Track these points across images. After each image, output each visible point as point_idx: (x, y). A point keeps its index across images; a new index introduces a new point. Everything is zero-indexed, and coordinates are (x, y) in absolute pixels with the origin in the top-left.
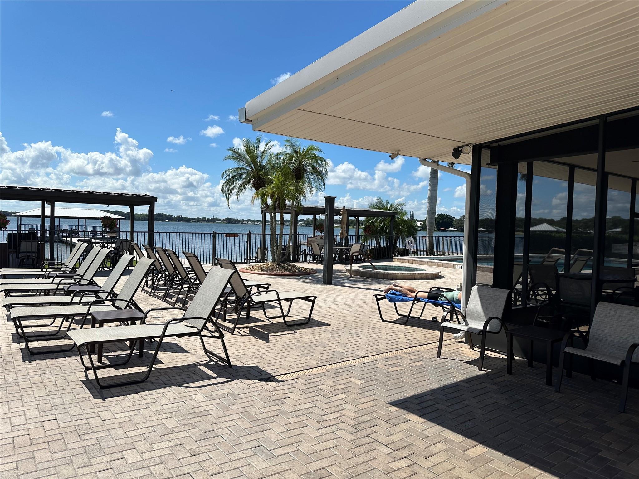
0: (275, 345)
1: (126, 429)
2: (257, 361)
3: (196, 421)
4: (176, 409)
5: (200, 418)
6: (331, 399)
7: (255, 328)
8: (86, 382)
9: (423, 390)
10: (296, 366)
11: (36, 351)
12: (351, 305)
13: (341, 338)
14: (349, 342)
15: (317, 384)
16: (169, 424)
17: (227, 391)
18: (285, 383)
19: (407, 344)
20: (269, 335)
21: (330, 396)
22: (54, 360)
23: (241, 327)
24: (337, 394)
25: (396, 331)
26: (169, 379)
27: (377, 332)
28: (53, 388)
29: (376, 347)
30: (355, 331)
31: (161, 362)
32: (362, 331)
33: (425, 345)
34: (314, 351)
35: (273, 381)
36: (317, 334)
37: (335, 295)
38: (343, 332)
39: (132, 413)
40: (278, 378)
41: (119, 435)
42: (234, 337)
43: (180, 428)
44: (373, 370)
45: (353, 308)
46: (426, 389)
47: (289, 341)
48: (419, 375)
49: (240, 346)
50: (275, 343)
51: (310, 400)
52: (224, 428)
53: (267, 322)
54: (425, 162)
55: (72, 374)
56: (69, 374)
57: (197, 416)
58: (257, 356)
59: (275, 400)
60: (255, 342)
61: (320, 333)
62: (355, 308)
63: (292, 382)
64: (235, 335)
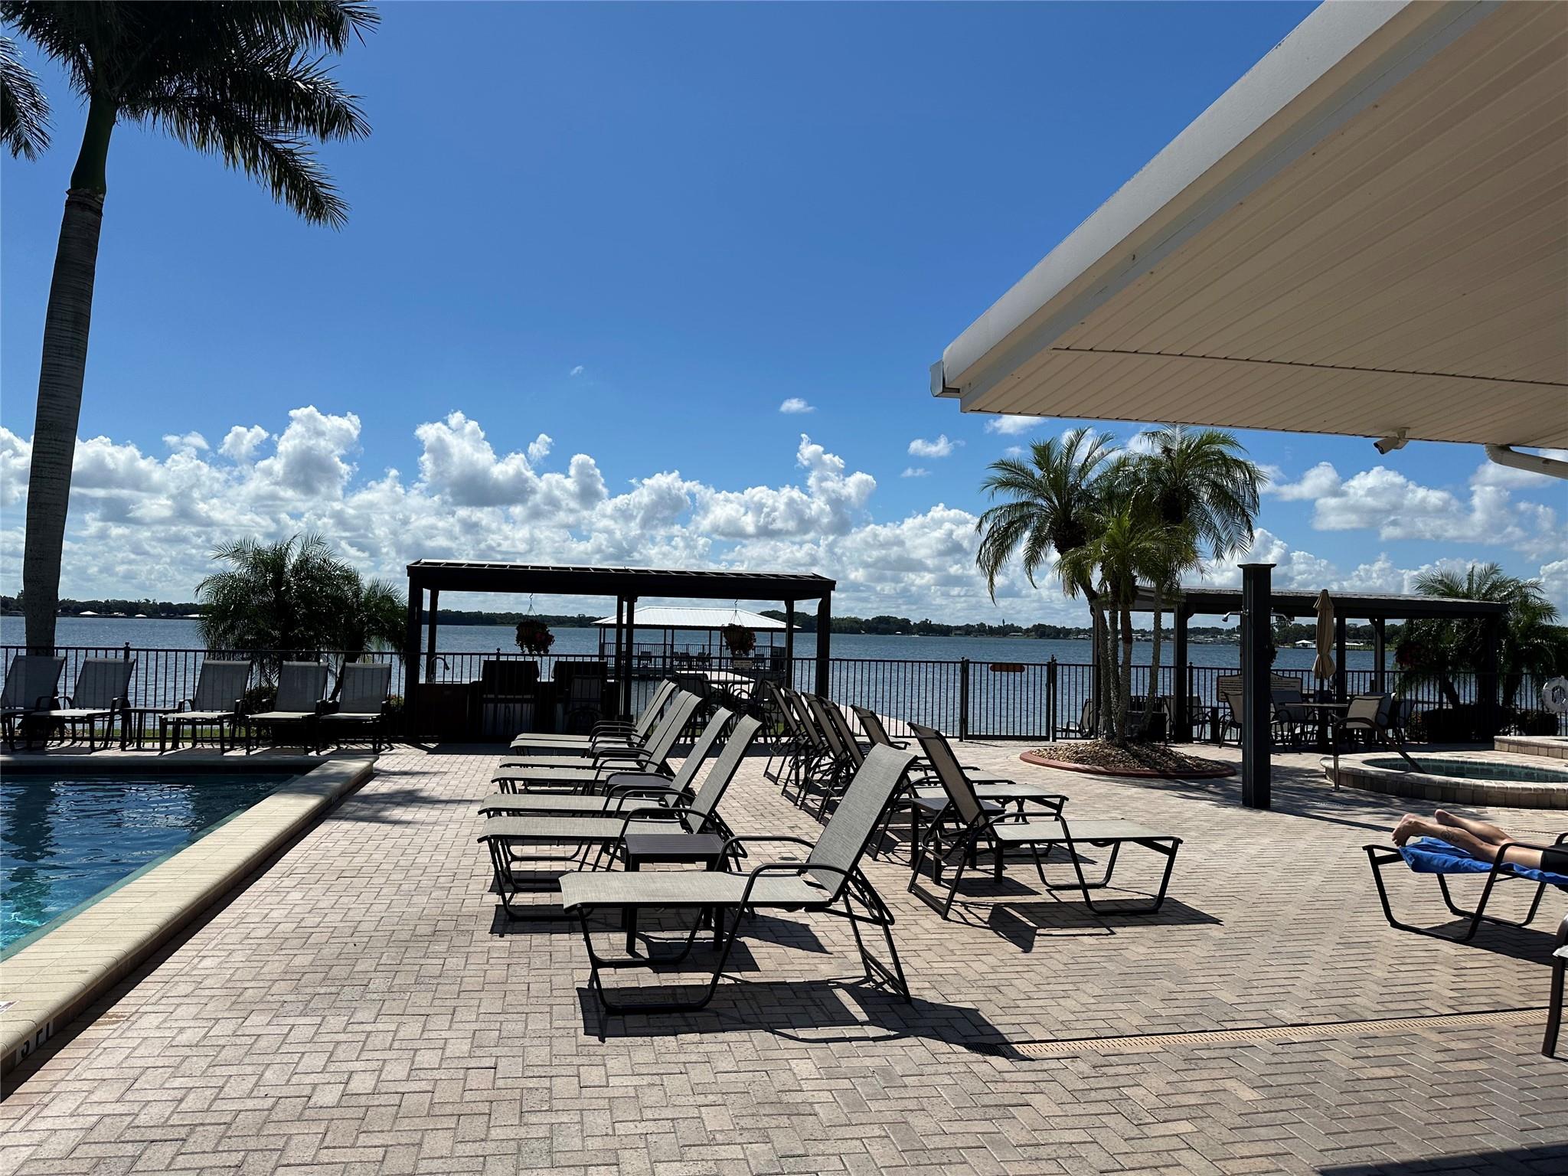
0: (1044, 961)
1: (619, 1115)
2: (982, 997)
3: (774, 1123)
4: (741, 1087)
5: (786, 1120)
6: (1146, 1129)
7: (1007, 909)
8: (585, 993)
9: (1455, 1149)
10: (1078, 1025)
11: (520, 913)
12: (1308, 871)
13: (1240, 964)
14: (1262, 976)
15: (1122, 1081)
16: (715, 1120)
17: (877, 1061)
18: (1036, 1065)
19: (1452, 1003)
20: (1038, 932)
21: (1147, 1121)
22: (547, 936)
23: (972, 903)
24: (1169, 1118)
25: (1427, 960)
26: (758, 1011)
27: (1361, 957)
28: (520, 997)
29: (1342, 1001)
30: (1292, 947)
31: (755, 968)
32: (1315, 948)
33: (1515, 1010)
34: (1149, 990)
35: (1004, 1056)
36: (1172, 944)
37: (1266, 841)
38: (1253, 945)
39: (647, 1080)
40: (1021, 1049)
41: (597, 1126)
42: (946, 926)
43: (732, 1134)
44: (1308, 1067)
45: (1310, 882)
46: (1468, 1148)
47: (1087, 954)
48: (1457, 1101)
49: (952, 951)
50: (1044, 956)
51: (1085, 1122)
52: (833, 1155)
53: (1045, 897)
54: (1506, 455)
55: (566, 971)
56: (561, 972)
57: (782, 1112)
58: (986, 983)
59: (987, 1106)
60: (995, 946)
61: (1184, 943)
62: (1316, 880)
63: (1054, 1064)
64: (950, 920)
